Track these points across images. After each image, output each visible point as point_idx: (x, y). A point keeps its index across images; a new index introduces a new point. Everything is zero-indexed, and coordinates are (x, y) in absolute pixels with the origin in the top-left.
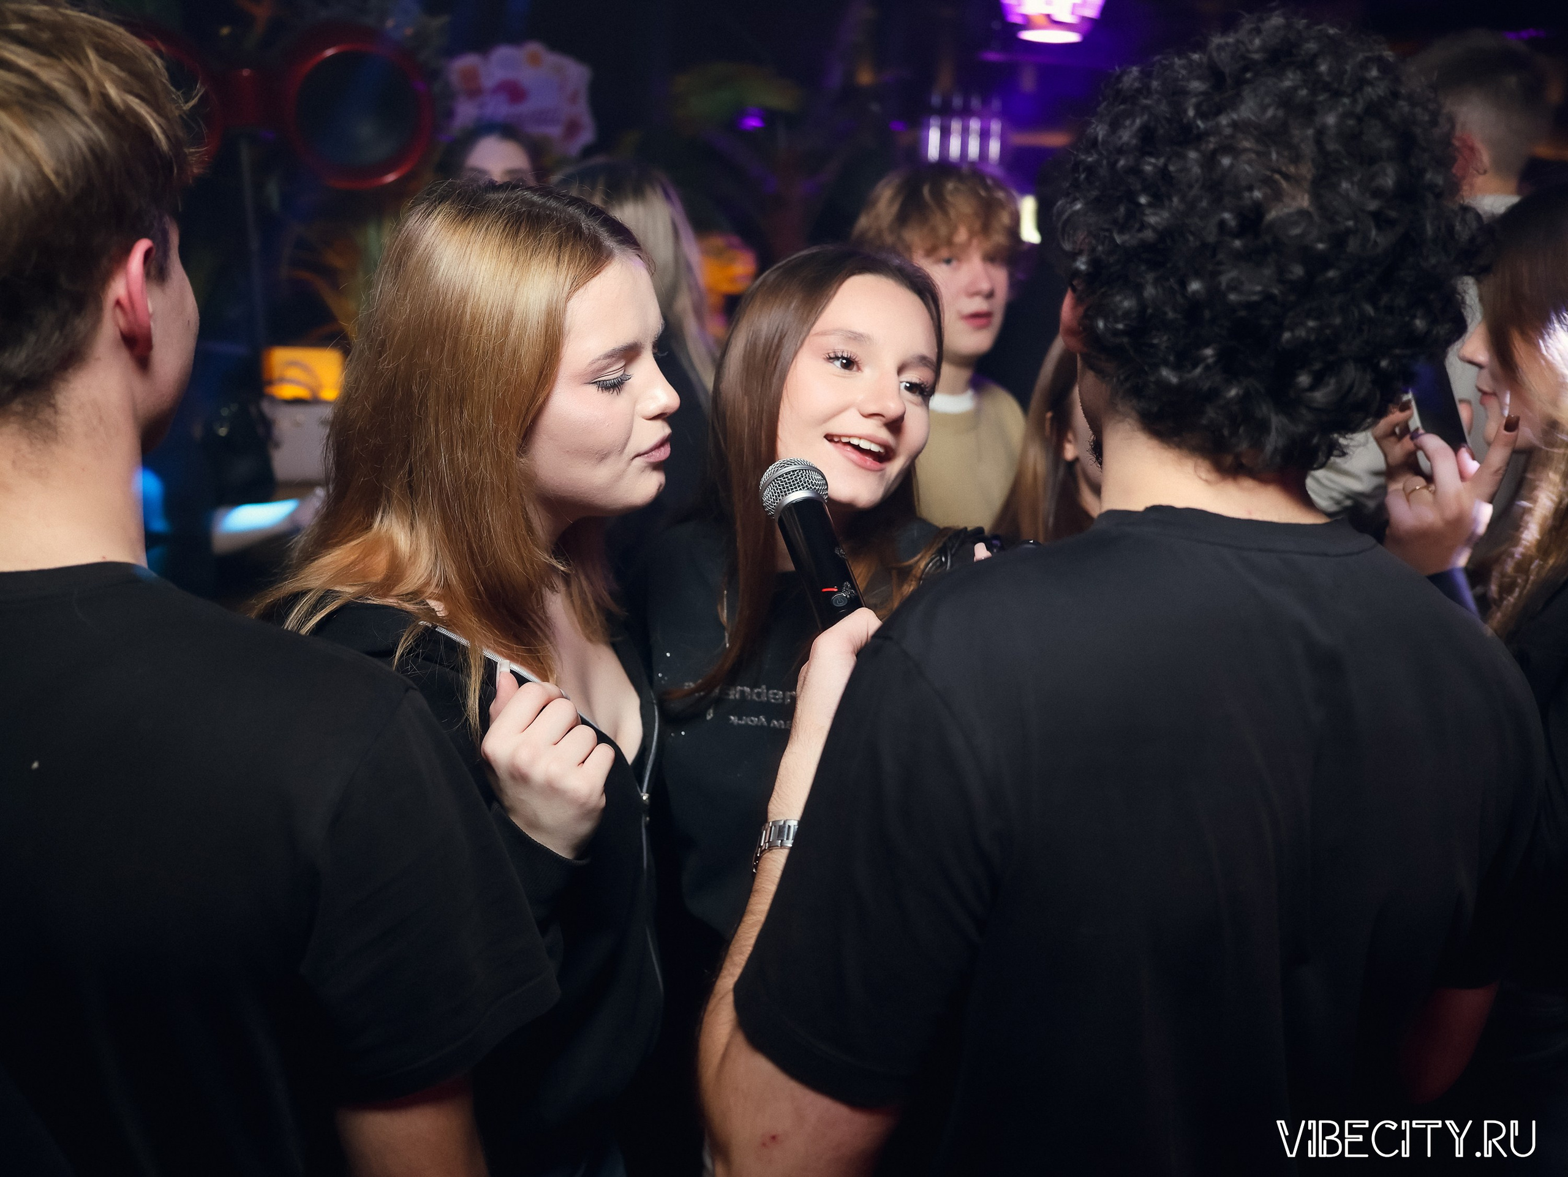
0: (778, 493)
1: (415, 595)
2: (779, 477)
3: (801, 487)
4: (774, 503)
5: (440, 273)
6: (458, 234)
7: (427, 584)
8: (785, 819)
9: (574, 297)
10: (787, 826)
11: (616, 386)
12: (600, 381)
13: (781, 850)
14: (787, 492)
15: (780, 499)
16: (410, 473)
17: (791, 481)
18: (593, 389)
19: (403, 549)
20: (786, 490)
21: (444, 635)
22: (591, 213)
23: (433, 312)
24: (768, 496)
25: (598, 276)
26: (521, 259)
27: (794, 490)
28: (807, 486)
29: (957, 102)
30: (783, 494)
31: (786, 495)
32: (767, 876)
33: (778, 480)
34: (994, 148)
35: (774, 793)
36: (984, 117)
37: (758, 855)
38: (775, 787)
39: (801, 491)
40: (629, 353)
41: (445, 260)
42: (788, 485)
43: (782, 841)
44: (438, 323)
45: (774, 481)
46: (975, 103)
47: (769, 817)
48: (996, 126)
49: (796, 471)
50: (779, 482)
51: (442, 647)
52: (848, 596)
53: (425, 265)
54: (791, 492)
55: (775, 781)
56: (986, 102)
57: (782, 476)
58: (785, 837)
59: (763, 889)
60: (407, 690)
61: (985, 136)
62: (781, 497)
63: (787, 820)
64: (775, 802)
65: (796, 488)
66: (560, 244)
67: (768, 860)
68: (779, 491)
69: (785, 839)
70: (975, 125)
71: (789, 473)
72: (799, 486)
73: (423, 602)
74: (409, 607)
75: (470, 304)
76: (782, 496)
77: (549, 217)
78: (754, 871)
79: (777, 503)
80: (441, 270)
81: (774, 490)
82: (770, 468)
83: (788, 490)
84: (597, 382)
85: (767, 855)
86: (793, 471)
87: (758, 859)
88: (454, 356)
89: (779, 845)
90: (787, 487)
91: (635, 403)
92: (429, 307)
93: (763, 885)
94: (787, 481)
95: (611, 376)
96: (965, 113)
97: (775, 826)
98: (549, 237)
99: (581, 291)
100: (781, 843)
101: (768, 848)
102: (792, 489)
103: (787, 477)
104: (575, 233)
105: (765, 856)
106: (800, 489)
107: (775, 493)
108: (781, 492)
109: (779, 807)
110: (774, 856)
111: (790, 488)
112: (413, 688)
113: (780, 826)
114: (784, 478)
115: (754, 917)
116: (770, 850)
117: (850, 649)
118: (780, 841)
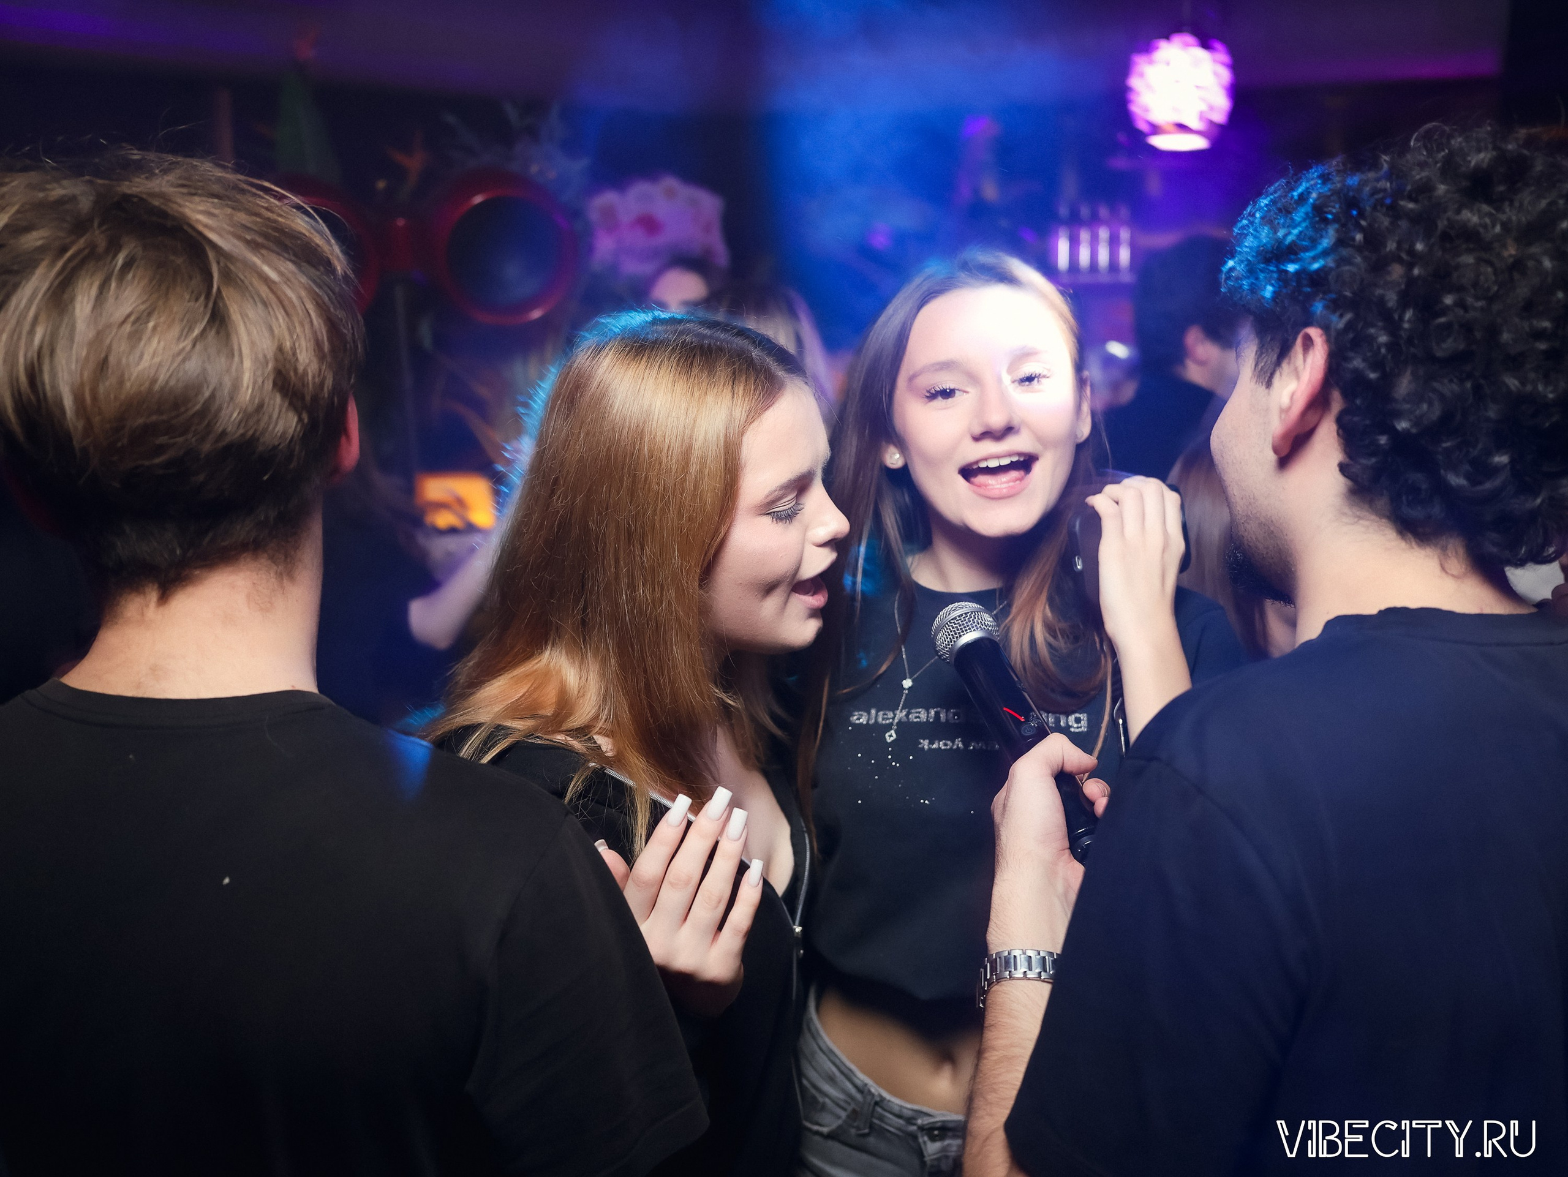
0: (952, 635)
1: (582, 732)
2: (952, 620)
3: (975, 628)
4: (947, 648)
5: (615, 411)
6: (631, 369)
7: (596, 718)
8: (1009, 950)
9: (749, 429)
10: (1012, 957)
11: (788, 517)
12: (774, 512)
13: (1010, 981)
14: (961, 634)
15: (954, 641)
16: (585, 608)
17: (965, 622)
18: (767, 520)
19: (572, 684)
20: (960, 631)
21: (613, 777)
22: (760, 344)
23: (609, 450)
24: (941, 640)
25: (771, 409)
26: (696, 394)
27: (968, 631)
28: (980, 627)
29: (1085, 211)
30: (958, 635)
31: (960, 636)
32: (1001, 1009)
33: (951, 623)
34: (1124, 255)
35: (990, 923)
36: (1113, 224)
37: (986, 989)
38: (991, 917)
39: (975, 632)
40: (800, 485)
41: (620, 396)
42: (962, 627)
43: (1010, 972)
44: (616, 459)
45: (947, 624)
46: (1104, 212)
47: (990, 948)
48: (1125, 234)
49: (968, 613)
50: (953, 624)
51: (610, 790)
52: (1036, 725)
53: (600, 401)
54: (965, 632)
55: (990, 911)
56: (1114, 211)
57: (955, 618)
58: (1013, 968)
59: (1000, 1023)
60: (566, 815)
61: (1114, 243)
62: (955, 639)
63: (1011, 950)
64: (994, 932)
65: (970, 629)
66: (734, 378)
67: (999, 993)
68: (953, 633)
69: (1013, 970)
70: (1104, 234)
71: (962, 615)
72: (973, 627)
73: (591, 739)
74: (576, 744)
75: (646, 440)
76: (957, 637)
77: (721, 349)
78: (981, 1005)
79: (949, 648)
80: (616, 407)
81: (948, 632)
82: (941, 613)
83: (963, 632)
84: (771, 513)
85: (995, 988)
86: (965, 614)
87: (985, 992)
88: (632, 493)
89: (1008, 977)
90: (961, 629)
91: (806, 530)
92: (605, 446)
93: (999, 1019)
94: (961, 623)
95: (784, 505)
96: (1093, 222)
97: (1000, 958)
98: (722, 372)
99: (755, 424)
100: (1009, 975)
101: (996, 980)
102: (966, 630)
103: (960, 619)
104: (749, 366)
105: (993, 989)
106: (974, 630)
107: (947, 638)
108: (956, 634)
109: (1000, 937)
110: (1004, 988)
111: (963, 629)
112: (571, 813)
113: (1005, 957)
114: (958, 620)
115: (997, 1053)
116: (998, 982)
117: (1049, 772)
118: (1008, 972)
